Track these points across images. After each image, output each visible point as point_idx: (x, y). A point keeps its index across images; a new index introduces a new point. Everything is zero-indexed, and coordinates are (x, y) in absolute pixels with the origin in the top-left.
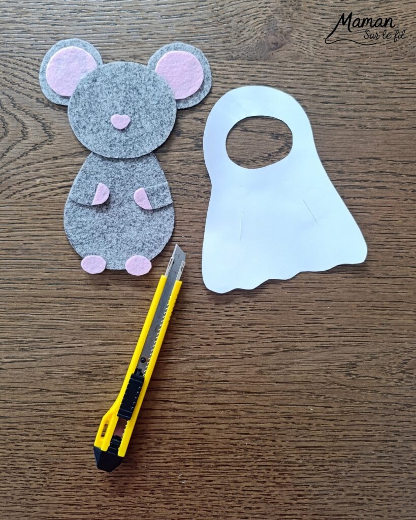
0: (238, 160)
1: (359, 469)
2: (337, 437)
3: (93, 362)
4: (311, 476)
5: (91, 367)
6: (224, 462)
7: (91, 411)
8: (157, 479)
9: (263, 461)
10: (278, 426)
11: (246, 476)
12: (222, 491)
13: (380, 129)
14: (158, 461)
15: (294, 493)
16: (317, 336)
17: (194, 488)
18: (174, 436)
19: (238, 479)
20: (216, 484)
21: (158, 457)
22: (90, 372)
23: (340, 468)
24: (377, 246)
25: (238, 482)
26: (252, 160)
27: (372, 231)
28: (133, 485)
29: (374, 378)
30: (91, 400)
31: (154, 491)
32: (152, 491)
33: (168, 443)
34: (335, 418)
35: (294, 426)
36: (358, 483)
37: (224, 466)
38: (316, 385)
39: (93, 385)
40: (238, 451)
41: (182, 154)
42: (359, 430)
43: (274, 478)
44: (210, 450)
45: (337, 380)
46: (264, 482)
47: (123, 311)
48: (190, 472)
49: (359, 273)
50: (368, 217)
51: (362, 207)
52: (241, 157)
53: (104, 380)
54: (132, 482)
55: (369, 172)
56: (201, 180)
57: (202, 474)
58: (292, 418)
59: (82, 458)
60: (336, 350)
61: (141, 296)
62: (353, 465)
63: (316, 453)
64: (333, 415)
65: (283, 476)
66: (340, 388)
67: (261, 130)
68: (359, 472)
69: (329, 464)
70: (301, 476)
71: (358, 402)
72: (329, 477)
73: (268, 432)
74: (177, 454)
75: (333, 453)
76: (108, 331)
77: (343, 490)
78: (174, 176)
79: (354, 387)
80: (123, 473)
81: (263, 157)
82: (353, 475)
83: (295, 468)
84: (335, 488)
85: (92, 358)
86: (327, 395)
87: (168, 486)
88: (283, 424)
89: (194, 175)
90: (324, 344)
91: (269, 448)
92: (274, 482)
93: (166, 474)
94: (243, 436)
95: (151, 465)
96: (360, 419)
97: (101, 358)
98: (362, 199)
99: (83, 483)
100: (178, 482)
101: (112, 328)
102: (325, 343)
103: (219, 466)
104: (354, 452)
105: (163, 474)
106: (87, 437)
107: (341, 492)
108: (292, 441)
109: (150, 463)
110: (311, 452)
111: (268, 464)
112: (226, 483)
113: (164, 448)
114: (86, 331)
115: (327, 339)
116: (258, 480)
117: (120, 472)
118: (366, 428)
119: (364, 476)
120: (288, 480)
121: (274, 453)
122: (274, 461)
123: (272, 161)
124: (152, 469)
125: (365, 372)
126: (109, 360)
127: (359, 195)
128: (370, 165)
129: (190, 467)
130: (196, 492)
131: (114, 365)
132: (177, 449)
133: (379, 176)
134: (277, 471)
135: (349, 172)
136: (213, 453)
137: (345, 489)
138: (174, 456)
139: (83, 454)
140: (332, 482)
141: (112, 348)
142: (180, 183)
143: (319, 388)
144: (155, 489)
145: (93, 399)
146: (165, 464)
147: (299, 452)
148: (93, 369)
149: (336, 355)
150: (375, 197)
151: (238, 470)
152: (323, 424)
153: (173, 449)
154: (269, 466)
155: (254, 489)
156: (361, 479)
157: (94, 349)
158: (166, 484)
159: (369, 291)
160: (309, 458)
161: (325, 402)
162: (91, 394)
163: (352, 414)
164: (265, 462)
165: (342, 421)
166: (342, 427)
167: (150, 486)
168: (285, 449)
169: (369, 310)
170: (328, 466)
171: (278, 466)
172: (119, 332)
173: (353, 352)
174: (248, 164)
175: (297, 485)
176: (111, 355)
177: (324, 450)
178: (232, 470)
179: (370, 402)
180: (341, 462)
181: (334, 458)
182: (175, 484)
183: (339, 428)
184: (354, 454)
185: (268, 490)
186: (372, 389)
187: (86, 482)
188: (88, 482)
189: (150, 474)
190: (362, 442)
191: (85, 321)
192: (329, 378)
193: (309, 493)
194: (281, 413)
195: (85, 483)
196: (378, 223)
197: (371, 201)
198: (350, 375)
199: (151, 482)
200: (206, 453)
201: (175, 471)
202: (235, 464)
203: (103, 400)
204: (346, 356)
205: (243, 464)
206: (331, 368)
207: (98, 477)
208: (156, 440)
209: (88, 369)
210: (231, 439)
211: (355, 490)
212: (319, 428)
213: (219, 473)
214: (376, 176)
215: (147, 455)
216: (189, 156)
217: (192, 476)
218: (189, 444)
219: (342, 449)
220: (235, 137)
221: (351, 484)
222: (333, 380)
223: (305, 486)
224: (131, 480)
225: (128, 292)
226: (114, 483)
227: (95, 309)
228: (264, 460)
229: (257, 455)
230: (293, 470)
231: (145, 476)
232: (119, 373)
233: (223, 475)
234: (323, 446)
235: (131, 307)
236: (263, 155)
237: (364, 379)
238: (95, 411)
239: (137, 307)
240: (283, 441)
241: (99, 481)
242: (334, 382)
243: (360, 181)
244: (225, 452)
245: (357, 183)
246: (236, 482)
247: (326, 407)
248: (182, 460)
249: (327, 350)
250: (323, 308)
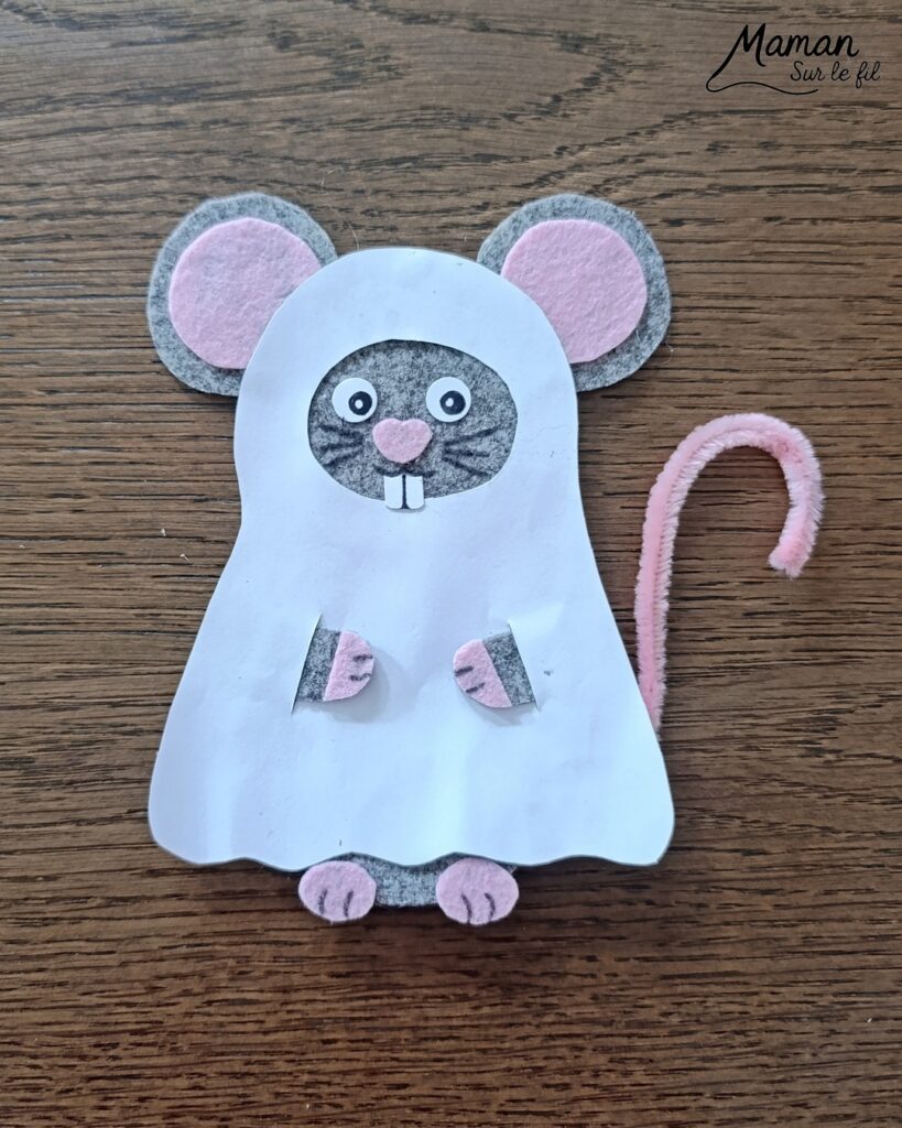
0: (464, 115)
1: (853, 1038)
2: (783, 943)
3: (41, 729)
4: (707, 1065)
5: (33, 743)
6: (441, 1027)
7: (33, 880)
8: (236, 1082)
9: (560, 1023)
10: (604, 912)
11: (509, 1070)
12: (436, 1117)
13: (882, 18)
14: (240, 1028)
15: (658, 1119)
16: (714, 635)
17: (352, 1108)
18: (285, 951)
19: (487, 1079)
20: (417, 1096)
21: (238, 1015)
22: (30, 760)
23: (795, 1038)
24: (887, 362)
25: (486, 1089)
26: (505, 116)
27: (870, 319)
28: (167, 1103)
29: (890, 762)
30: (33, 845)
31: (229, 1119)
32: (223, 1119)
33: (269, 973)
34: (775, 885)
35: (651, 912)
36: (851, 1083)
37: (442, 1039)
38: (715, 784)
39: (39, 800)
40: (484, 993)
41: (296, 102)
42: (850, 921)
43: (596, 1074)
44: (397, 992)
45: (778, 770)
46: (566, 1086)
47: (127, 575)
48: (337, 1060)
49: (835, 445)
50: (857, 276)
51: (837, 247)
52: (473, 107)
53: (71, 783)
54: (159, 1093)
55: (854, 144)
56: (355, 177)
57: (374, 1065)
58: (647, 887)
59: (7, 1024)
60: (774, 678)
61: (180, 527)
62: (834, 1026)
63: (720, 995)
64: (771, 874)
65: (620, 1067)
66: (787, 794)
67: (531, 26)
68: (853, 1048)
69: (762, 1025)
70: (678, 1064)
71: (843, 836)
72: (762, 1066)
73: (574, 933)
74: (299, 1006)
75: (773, 993)
76: (82, 636)
77: (804, 1105)
78: (273, 166)
79: (831, 789)
80: (133, 1067)
81: (539, 105)
82: (836, 1057)
83: (659, 1041)
84: (782, 1099)
85: (35, 718)
86: (750, 816)
87: (270, 1105)
88: (620, 908)
89: (333, 162)
90: (737, 661)
91: (577, 980)
92: (595, 1086)
93: (266, 1069)
94: (497, 947)
95: (220, 1040)
96: (853, 886)
97: (61, 716)
98: (837, 225)
99: (14, 1099)
100: (302, 1091)
101: (93, 627)
102: (738, 657)
103: (426, 1039)
104: (836, 988)
105: (255, 1069)
106: (24, 958)
107: (801, 1111)
108: (646, 959)
109: (215, 1034)
110: (705, 990)
111: (576, 1029)
112: (449, 1093)
113: (258, 988)
114: (15, 637)
115: (745, 644)
116: (546, 1080)
117: (124, 1063)
118: (870, 913)
119: (868, 1060)
120: (639, 1077)
121: (595, 997)
122: (594, 1022)
123: (565, 116)
124: (222, 1054)
125: (861, 743)
126: (86, 722)
127: (826, 213)
128: (857, 123)
129: (340, 1045)
130: (358, 1122)
131: (101, 737)
132: (297, 990)
133: (883, 156)
134: (606, 1050)
135: (796, 146)
136: (405, 1000)
137: (811, 1103)
138: (289, 1012)
139: (13, 1010)
140: (773, 1082)
141: (94, 687)
142: (291, 185)
143: (726, 794)
144: (231, 1114)
145: (40, 844)
146: (260, 1038)
147: (668, 991)
148: (39, 751)
149: (774, 693)
150: (874, 218)
151: (484, 1051)
152: (740, 905)
153: (285, 990)
154: (579, 1036)
155: (534, 1107)
156: (860, 1070)
157: (39, 691)
158: (266, 1098)
159: (866, 496)
160: (700, 1009)
161: (742, 836)
162: (34, 826)
163: (828, 871)
164: (566, 1023)
165: (799, 894)
166: (799, 911)
167: (217, 1105)
168: (624, 982)
169: (869, 553)
170: (759, 1031)
171: (607, 1036)
172: (114, 636)
173: (822, 683)
174: (494, 128)
175: (666, 1092)
176: (92, 708)
177: (745, 983)
178: (466, 1051)
179: (882, 833)
180: (797, 1019)
181: (775, 1007)
182: (296, 1098)
183: (788, 914)
184: (835, 995)
185: (577, 1112)
186: (884, 792)
187: (21, 1094)
188: (29, 1095)
189: (215, 1069)
190: (860, 957)
191: (11, 606)
192: (754, 763)
193: (703, 1116)
194: (611, 874)
195: (21, 1100)
196: (887, 294)
197: (863, 230)
198: (819, 752)
199: (219, 1092)
200: (385, 1001)
201: (291, 1057)
202: (475, 1032)
203: (68, 844)
204: (804, 695)
205: (500, 1031)
206: (758, 731)
207: (57, 1081)
208: (231, 962)
209: (25, 752)
210: (462, 956)
211: (845, 1104)
212: (729, 918)
213: (426, 1061)
214: (875, 155)
215: (207, 1009)
216: (316, 107)
217: (345, 1073)
218: (333, 975)
219: (801, 978)
220: (453, 50)
221: (831, 1087)
222: (767, 768)
223: (690, 1094)
224: (159, 1088)
225: (139, 516)
226: (106, 1099)
227: (42, 568)
228: (563, 1019)
229: (542, 1005)
230: (654, 1048)
231: (200, 1075)
232: (117, 763)
233: (439, 1066)
234: (742, 970)
235: (149, 561)
236: (536, 98)
237: (862, 763)
238: (47, 879)
239: (169, 560)
240: (620, 960)
241: (61, 1092)
242: (769, 775)
243: (830, 171)
244: (443, 997)
245: (819, 178)
246: (478, 1087)
247: (749, 853)
248: (311, 1025)
249: (744, 678)
250: (731, 552)
